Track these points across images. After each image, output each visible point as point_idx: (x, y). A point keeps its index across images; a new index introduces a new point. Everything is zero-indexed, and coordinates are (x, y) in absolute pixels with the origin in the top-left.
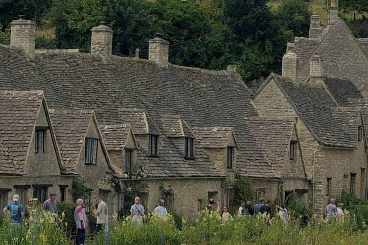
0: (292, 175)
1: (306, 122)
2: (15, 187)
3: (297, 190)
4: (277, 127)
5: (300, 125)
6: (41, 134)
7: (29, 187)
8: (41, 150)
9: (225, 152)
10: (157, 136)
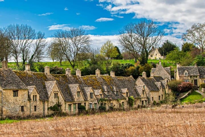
0: (143, 97)
1: (147, 86)
2: (73, 104)
3: (145, 100)
4: (140, 88)
5: (145, 87)
6: (79, 93)
7: (76, 103)
8: (79, 96)
9: (126, 94)
10: (109, 91)
